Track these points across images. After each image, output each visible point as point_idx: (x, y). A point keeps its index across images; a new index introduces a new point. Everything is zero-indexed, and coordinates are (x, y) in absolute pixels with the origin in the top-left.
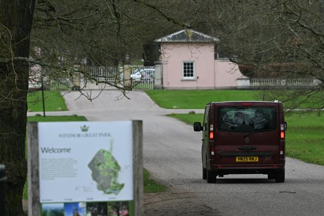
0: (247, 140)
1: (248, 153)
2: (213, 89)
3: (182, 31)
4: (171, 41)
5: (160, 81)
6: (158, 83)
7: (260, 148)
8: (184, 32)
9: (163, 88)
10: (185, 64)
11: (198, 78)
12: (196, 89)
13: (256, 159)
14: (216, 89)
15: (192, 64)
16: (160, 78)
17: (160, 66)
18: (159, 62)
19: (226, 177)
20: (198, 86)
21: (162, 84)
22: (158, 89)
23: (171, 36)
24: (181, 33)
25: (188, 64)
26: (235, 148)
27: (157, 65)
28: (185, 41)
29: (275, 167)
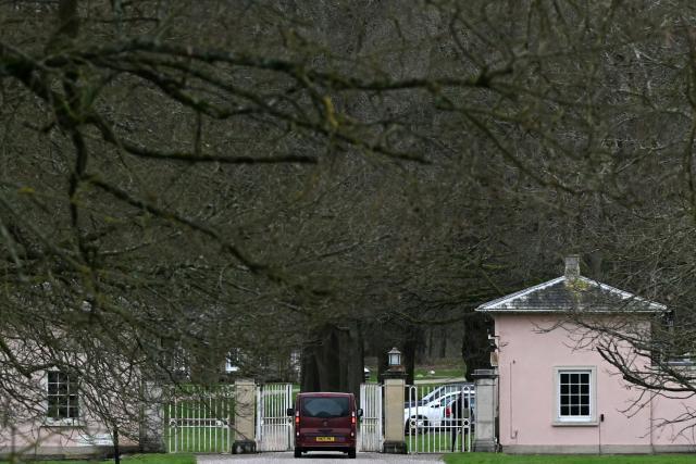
0: (325, 423)
1: (326, 434)
2: (648, 451)
3: (557, 281)
4: (524, 309)
5: (491, 427)
6: (484, 433)
7: (335, 430)
8: (561, 283)
9: (500, 448)
10: (564, 378)
11: (602, 417)
12: (597, 451)
13: (333, 439)
14: (656, 452)
15: (585, 378)
16: (491, 418)
17: (489, 382)
18: (490, 372)
19: (309, 453)
20: (603, 443)
21: (497, 435)
22: (485, 450)
23: (522, 295)
24: (555, 286)
25: (575, 378)
26: (315, 430)
27: (482, 381)
28: (564, 309)
29: (347, 445)
